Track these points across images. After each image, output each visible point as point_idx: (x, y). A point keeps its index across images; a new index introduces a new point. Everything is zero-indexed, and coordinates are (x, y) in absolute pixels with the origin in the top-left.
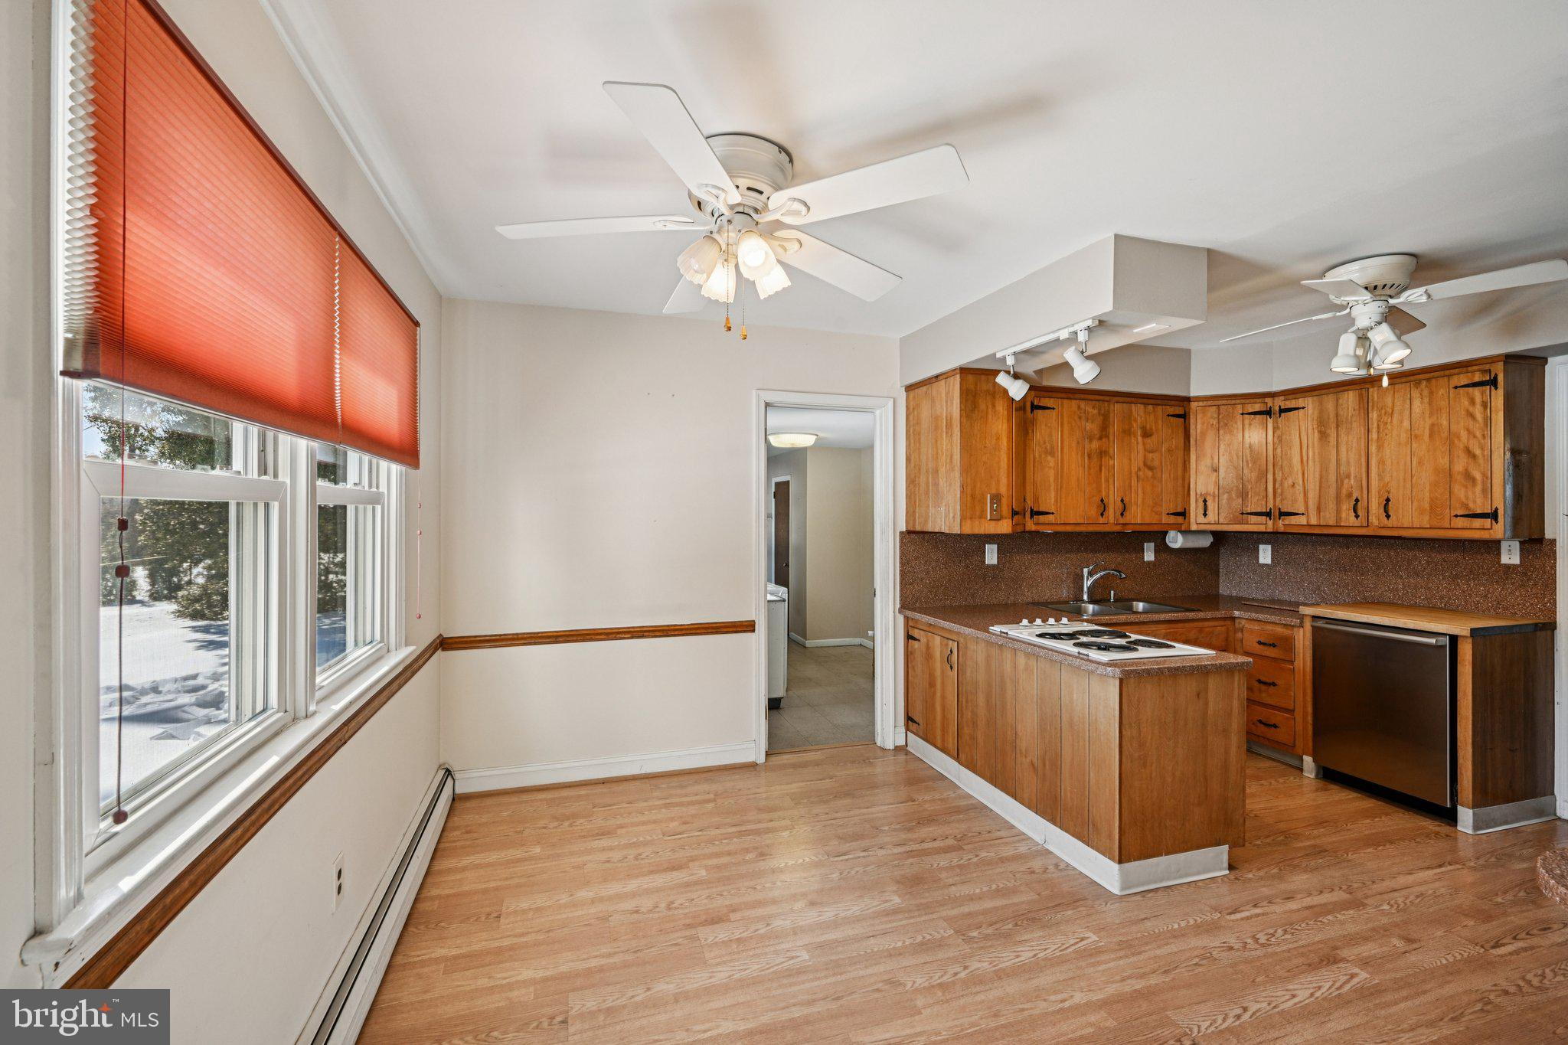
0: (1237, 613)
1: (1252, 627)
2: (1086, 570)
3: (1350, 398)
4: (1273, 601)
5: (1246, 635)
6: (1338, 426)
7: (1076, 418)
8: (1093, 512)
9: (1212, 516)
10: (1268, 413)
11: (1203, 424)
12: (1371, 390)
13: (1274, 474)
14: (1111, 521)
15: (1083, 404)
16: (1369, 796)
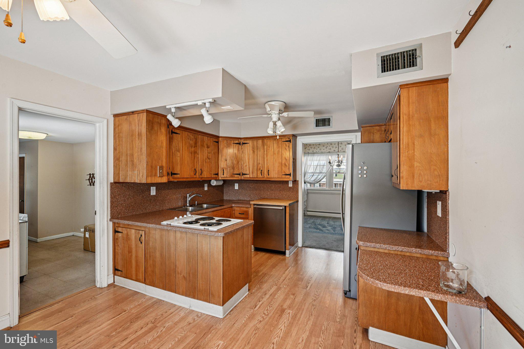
0: (233, 205)
1: (237, 209)
2: (188, 195)
3: (260, 142)
4: (239, 200)
5: (236, 212)
6: (257, 149)
7: (187, 139)
8: (192, 174)
9: (225, 175)
10: (239, 144)
11: (223, 145)
12: (265, 140)
13: (241, 162)
14: (197, 177)
15: (189, 134)
16: (267, 253)
